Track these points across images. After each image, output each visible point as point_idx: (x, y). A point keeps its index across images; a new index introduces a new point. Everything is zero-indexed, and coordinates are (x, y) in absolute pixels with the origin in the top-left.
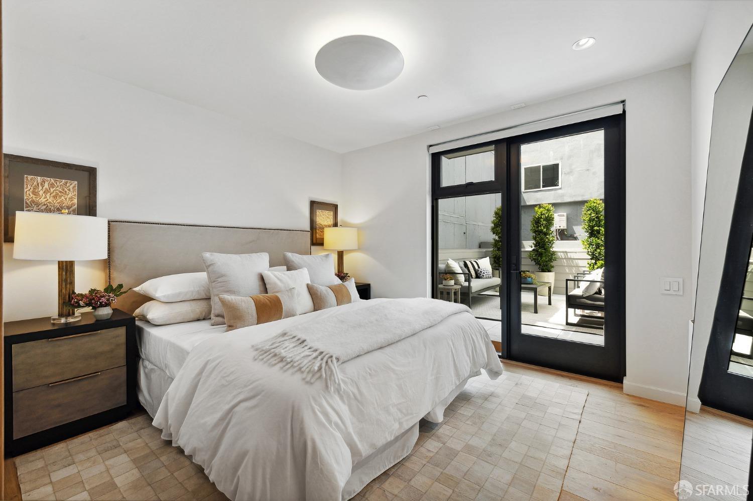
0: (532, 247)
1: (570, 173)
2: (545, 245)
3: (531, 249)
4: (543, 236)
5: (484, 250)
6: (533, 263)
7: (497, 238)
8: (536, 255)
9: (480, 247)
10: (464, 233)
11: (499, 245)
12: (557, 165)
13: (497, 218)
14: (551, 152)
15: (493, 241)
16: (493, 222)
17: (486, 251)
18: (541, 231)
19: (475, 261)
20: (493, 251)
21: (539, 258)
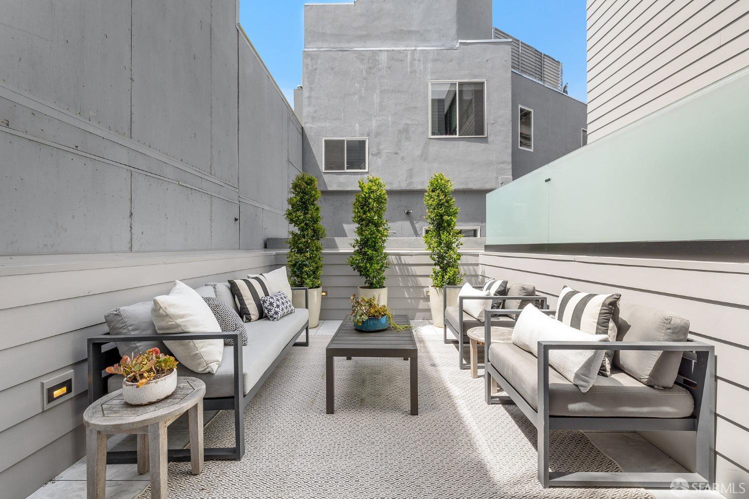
0: (354, 247)
1: (378, 154)
2: (375, 243)
3: (352, 250)
4: (373, 228)
5: (274, 252)
6: (356, 273)
7: (296, 230)
8: (363, 259)
9: (266, 247)
10: (236, 220)
11: (301, 243)
12: (364, 142)
13: (297, 195)
14: (357, 125)
15: (291, 236)
16: (290, 201)
17: (277, 255)
18: (370, 221)
19: (257, 279)
20: (289, 255)
21: (368, 265)
